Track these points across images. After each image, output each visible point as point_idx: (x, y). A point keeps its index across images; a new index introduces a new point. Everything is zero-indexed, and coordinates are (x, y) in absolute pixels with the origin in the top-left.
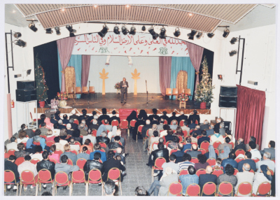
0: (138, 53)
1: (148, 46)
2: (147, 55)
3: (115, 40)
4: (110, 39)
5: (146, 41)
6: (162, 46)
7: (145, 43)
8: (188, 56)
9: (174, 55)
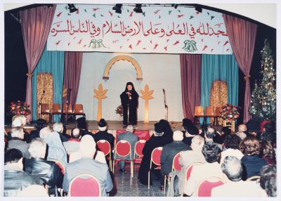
0: (150, 49)
1: (166, 38)
2: (165, 52)
3: (114, 29)
4: (107, 28)
5: (163, 31)
6: (189, 38)
7: (161, 34)
8: (230, 52)
9: (207, 52)
